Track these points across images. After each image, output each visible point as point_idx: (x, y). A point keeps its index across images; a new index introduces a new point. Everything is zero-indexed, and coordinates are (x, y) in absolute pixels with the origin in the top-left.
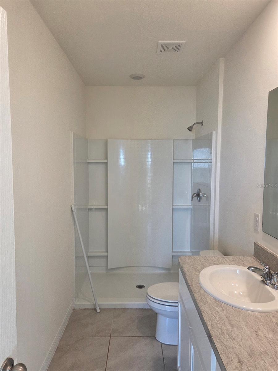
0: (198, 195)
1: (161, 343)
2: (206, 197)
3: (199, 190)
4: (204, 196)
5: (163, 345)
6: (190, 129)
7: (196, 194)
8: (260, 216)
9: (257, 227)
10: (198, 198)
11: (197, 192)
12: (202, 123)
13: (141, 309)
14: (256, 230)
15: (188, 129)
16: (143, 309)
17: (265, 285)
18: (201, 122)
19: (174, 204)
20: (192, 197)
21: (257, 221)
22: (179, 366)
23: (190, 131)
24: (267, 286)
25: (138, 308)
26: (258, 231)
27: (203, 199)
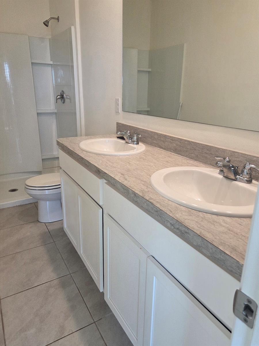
0: (62, 97)
1: (45, 223)
2: (70, 99)
3: (63, 91)
4: (67, 98)
5: (46, 224)
6: (46, 24)
7: (60, 96)
8: (120, 100)
9: (118, 109)
10: (61, 100)
11: (61, 94)
12: (58, 19)
13: (19, 206)
14: (117, 112)
15: (44, 23)
16: (20, 205)
17: (128, 144)
18: (57, 17)
19: (38, 109)
20: (57, 99)
21: (118, 105)
22: (65, 227)
23: (47, 26)
24: (129, 144)
25: (16, 206)
26: (119, 113)
27: (67, 101)
